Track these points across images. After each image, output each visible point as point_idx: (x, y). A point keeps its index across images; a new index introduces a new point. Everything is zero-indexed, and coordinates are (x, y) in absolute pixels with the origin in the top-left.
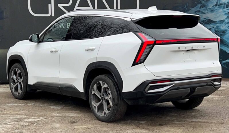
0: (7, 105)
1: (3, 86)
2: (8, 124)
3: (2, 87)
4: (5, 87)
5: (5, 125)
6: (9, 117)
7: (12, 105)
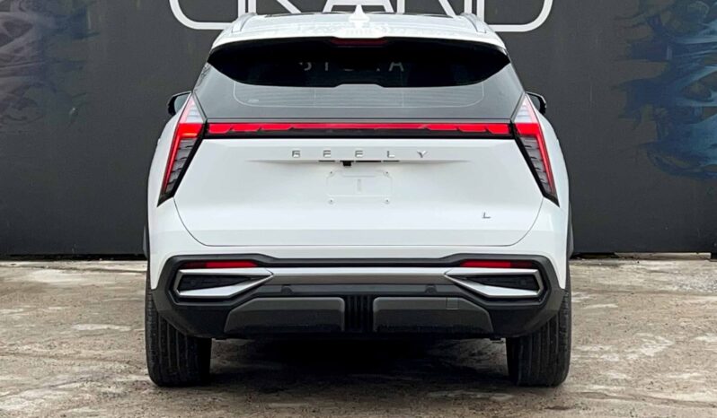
1: (78, 267)
2: (60, 387)
3: (75, 269)
6: (69, 368)
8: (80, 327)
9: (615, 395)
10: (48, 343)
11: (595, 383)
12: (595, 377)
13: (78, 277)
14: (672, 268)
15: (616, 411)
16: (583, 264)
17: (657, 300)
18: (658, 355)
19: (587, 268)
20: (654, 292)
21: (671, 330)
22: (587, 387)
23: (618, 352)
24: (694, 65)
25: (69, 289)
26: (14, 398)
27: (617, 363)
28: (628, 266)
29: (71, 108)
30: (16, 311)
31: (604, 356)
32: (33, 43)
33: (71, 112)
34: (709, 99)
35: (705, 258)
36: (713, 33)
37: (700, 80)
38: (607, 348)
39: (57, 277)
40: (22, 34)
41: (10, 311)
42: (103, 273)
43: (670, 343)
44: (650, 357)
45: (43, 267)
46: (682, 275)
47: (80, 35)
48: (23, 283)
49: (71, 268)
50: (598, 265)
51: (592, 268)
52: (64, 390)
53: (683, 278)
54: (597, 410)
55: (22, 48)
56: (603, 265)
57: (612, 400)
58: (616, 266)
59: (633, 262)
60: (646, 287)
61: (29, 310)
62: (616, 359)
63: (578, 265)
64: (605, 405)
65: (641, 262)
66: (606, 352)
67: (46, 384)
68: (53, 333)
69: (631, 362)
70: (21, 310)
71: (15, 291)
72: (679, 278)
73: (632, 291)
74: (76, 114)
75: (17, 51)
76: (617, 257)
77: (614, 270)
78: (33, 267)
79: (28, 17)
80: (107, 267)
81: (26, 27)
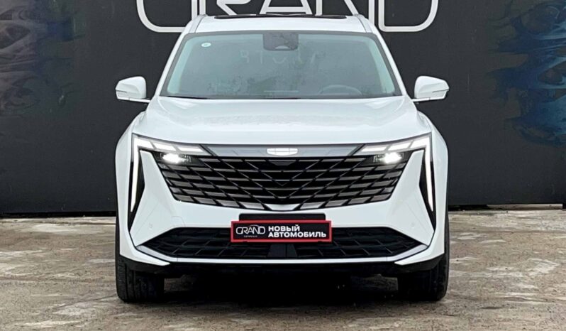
0: (91, 261)
1: (69, 222)
2: (103, 300)
3: (67, 223)
4: (74, 224)
5: (95, 303)
6: (102, 288)
7: (102, 261)
8: (95, 261)
9: (530, 299)
10: (76, 272)
11: (512, 291)
12: (510, 288)
13: (72, 228)
14: (535, 215)
15: (537, 309)
16: (465, 214)
17: (533, 237)
18: (551, 272)
19: (468, 217)
20: (529, 232)
21: (554, 257)
22: (507, 294)
23: (520, 271)
24: (549, 56)
25: (69, 236)
26: (71, 308)
27: (522, 278)
28: (500, 215)
29: (60, 96)
30: (36, 252)
31: (510, 274)
32: (31, 44)
33: (61, 99)
34: (560, 83)
35: (558, 208)
36: (563, 31)
37: (553, 68)
38: (511, 268)
39: (56, 229)
40: (21, 38)
41: (32, 252)
42: (90, 226)
43: (557, 265)
44: (545, 274)
45: (41, 222)
46: (545, 219)
47: (68, 37)
48: (31, 233)
49: (63, 223)
50: (477, 214)
51: (472, 216)
52: (107, 301)
53: (548, 222)
54: (521, 308)
55: (22, 49)
56: (481, 214)
57: (530, 302)
58: (491, 214)
59: (503, 212)
60: (520, 228)
61: (47, 250)
62: (521, 276)
63: (461, 214)
64: (526, 305)
65: (510, 212)
66: (511, 271)
67: (89, 298)
68: (77, 265)
69: (533, 277)
70: (40, 251)
71: (27, 238)
72: (543, 222)
73: (511, 231)
74: (64, 101)
75: (18, 51)
76: (489, 209)
77: (491, 218)
78: (33, 222)
79: (26, 24)
80: (91, 221)
81: (25, 32)
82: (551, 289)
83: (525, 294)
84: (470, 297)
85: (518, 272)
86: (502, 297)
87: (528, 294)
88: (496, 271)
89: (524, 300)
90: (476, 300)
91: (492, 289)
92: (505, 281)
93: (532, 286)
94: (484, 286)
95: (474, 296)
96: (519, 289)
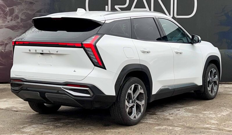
82: (224, 124)
83: (212, 126)
84: (189, 127)
85: (214, 115)
86: (202, 127)
87: (213, 126)
88: (205, 114)
89: (211, 129)
90: (191, 128)
91: (200, 123)
92: (206, 119)
93: (216, 122)
94: (197, 121)
95: (191, 126)
96: (211, 123)
